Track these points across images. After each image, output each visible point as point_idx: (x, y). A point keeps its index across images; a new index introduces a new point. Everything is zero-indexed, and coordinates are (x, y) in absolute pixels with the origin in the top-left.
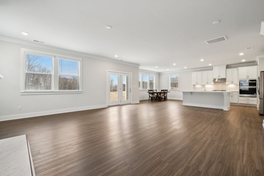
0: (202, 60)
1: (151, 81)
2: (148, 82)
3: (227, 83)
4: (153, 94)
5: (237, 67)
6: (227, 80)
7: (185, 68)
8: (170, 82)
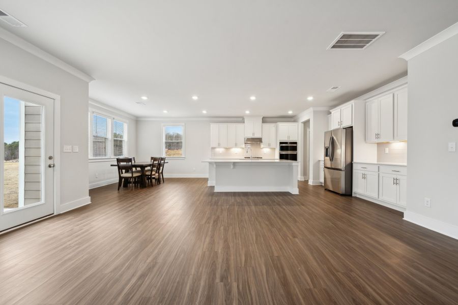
0: (253, 98)
1: (115, 135)
2: (109, 136)
3: (262, 146)
4: (128, 169)
5: (276, 122)
6: (263, 140)
7: (204, 112)
8: (164, 141)
